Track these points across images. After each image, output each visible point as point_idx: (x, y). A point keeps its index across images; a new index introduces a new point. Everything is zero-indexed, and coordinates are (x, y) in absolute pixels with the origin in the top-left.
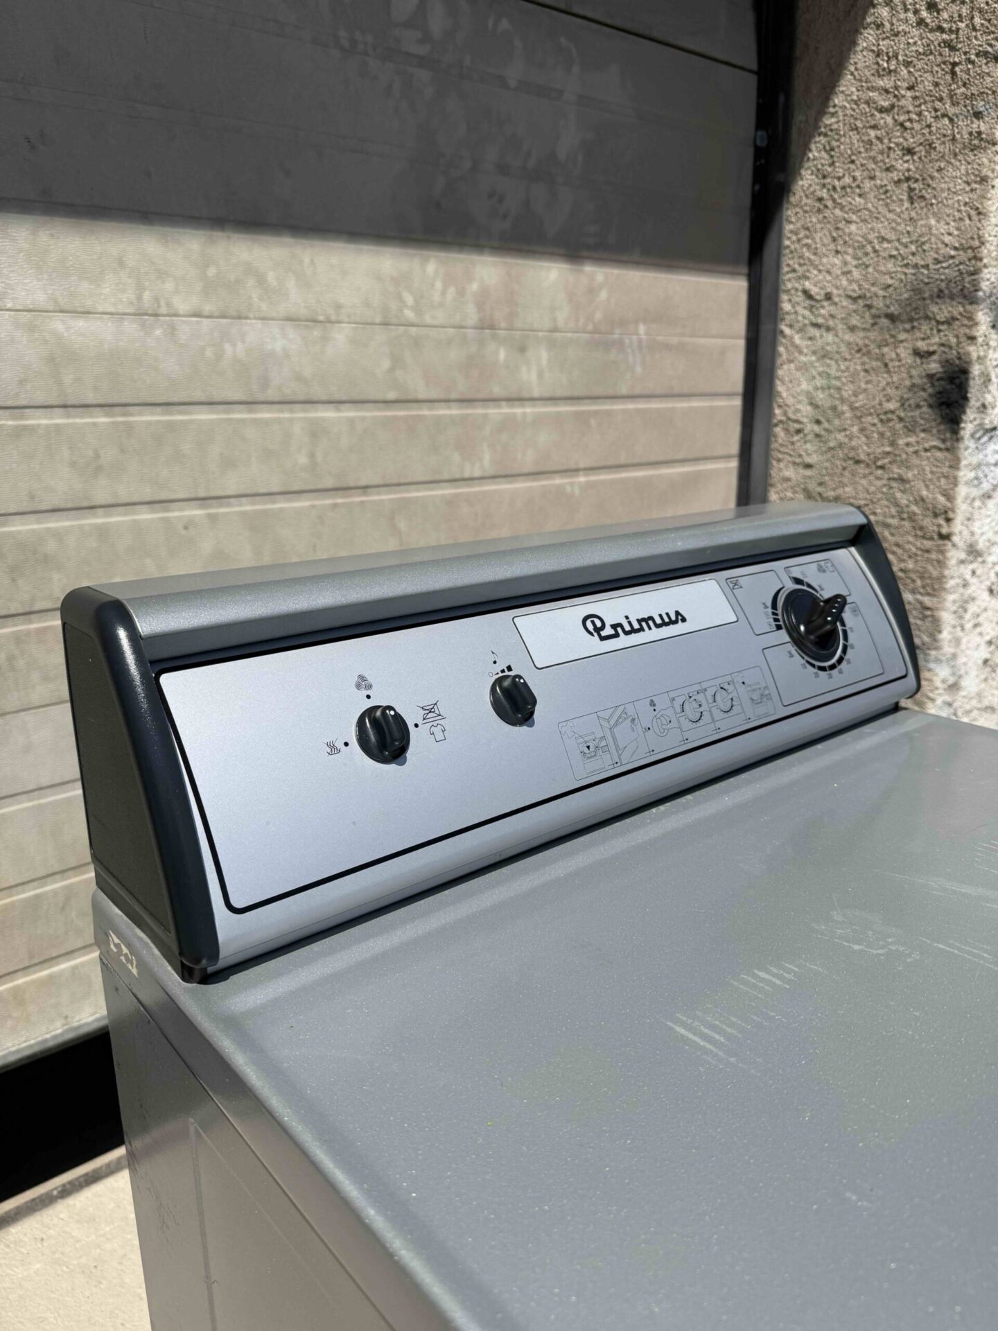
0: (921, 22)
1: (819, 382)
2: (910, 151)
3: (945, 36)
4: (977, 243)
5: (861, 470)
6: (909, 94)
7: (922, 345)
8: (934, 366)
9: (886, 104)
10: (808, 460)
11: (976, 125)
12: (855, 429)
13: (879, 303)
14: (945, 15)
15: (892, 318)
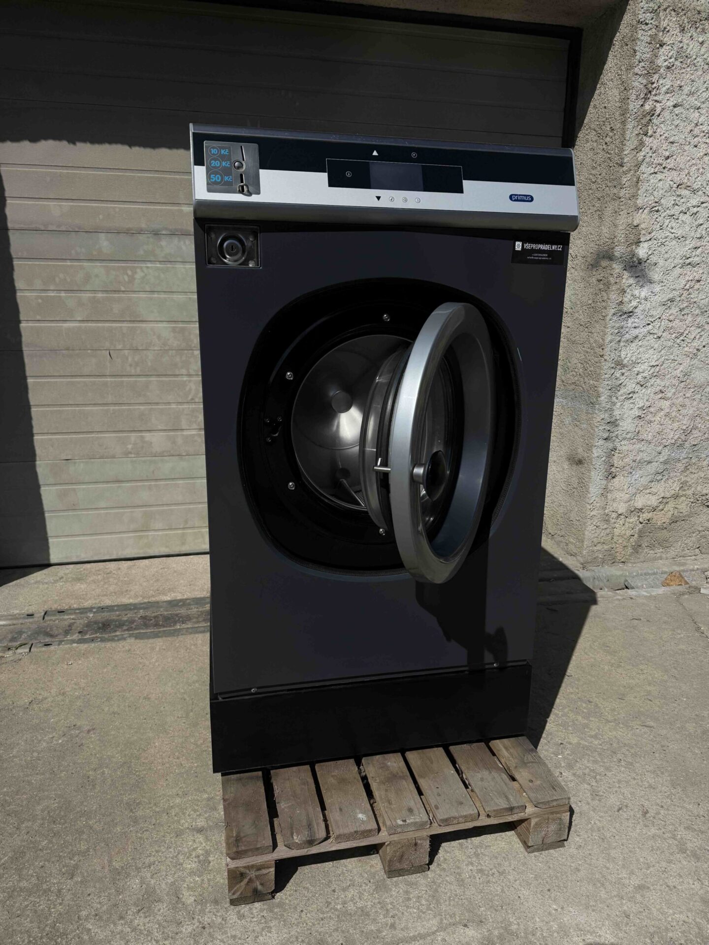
0: (603, 149)
2: (599, 199)
3: (609, 156)
4: (613, 237)
6: (600, 177)
7: (599, 277)
9: (593, 180)
11: (615, 191)
12: (581, 312)
13: (589, 260)
14: (609, 147)
15: (592, 265)
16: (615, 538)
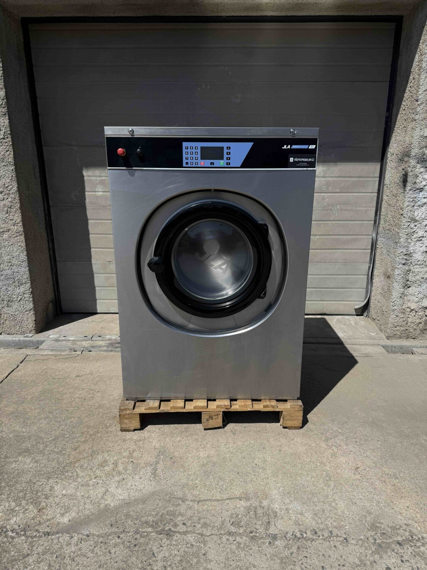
1: (391, 175)
3: (412, 94)
4: (411, 144)
5: (393, 197)
6: (407, 107)
7: (403, 167)
8: (404, 172)
10: (388, 194)
11: (413, 116)
12: (394, 187)
13: (399, 156)
14: (412, 89)
15: (400, 160)
16: (409, 324)
